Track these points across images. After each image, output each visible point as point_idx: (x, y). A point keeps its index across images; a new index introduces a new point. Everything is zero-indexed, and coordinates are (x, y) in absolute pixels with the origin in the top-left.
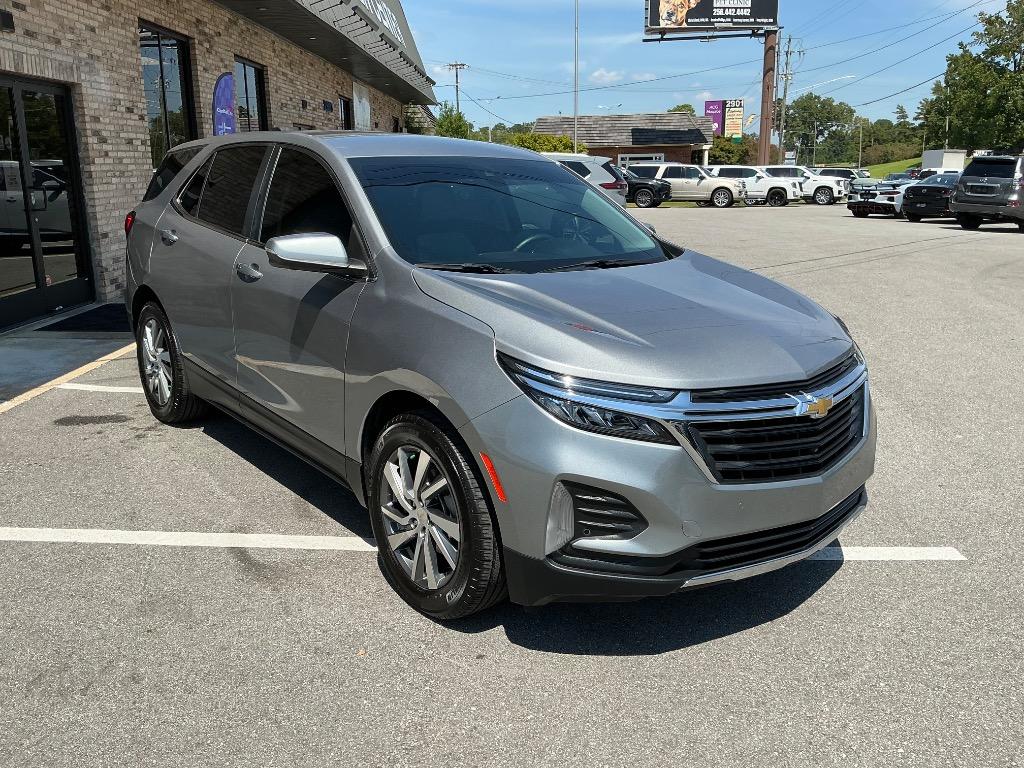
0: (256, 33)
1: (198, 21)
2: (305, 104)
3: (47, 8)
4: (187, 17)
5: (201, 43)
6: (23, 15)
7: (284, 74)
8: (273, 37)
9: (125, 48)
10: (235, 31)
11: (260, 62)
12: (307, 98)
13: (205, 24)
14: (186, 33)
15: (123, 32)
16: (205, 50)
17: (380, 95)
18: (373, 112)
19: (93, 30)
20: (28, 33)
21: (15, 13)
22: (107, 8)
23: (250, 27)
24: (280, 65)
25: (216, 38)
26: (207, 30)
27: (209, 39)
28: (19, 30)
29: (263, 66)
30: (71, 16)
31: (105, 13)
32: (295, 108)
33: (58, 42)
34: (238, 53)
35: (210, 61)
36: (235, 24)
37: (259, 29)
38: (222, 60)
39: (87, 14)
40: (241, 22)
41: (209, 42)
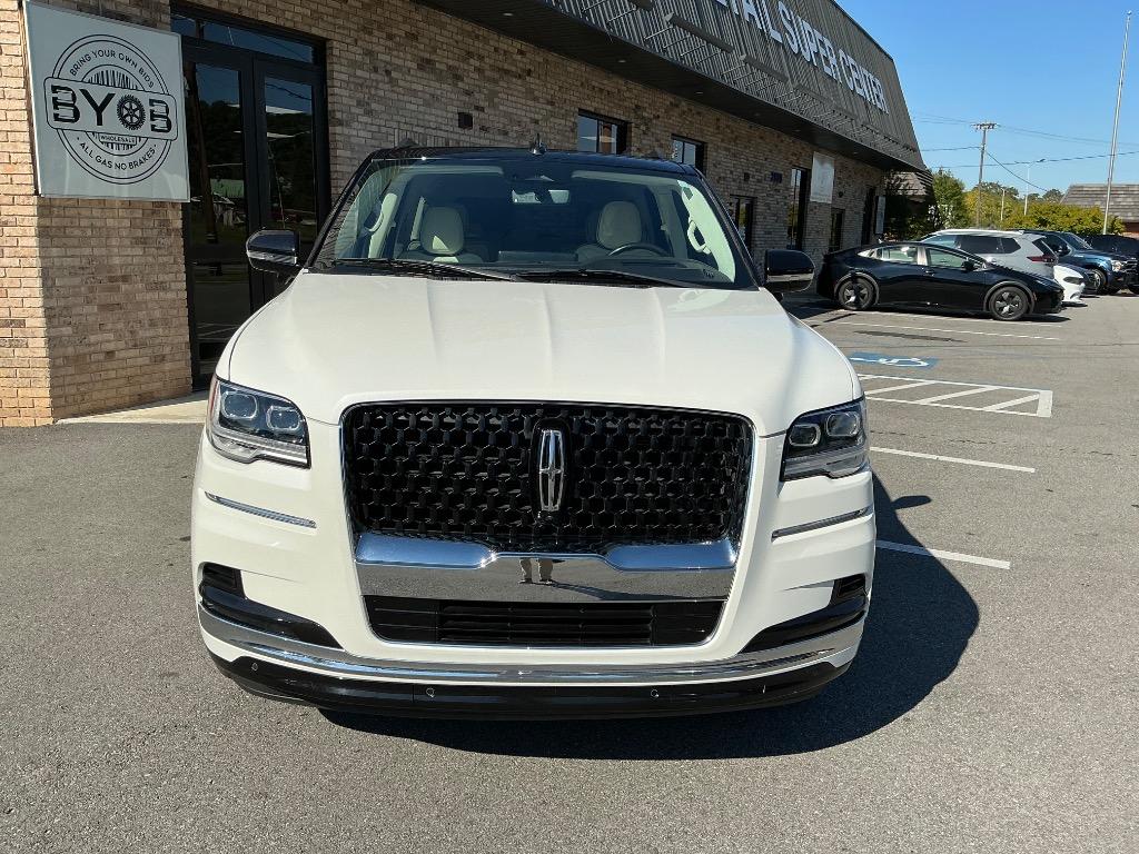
0: (699, 113)
1: (637, 106)
2: (747, 176)
3: (501, 108)
4: (626, 104)
5: (637, 127)
6: (482, 115)
7: (727, 149)
8: (718, 114)
9: (563, 135)
10: (676, 112)
11: (701, 139)
12: (751, 171)
13: (645, 109)
14: (623, 118)
15: (563, 122)
16: (641, 132)
17: (850, 164)
18: (837, 181)
19: (536, 122)
20: (483, 128)
21: (475, 114)
22: (552, 104)
23: (693, 107)
24: (723, 141)
25: (654, 121)
26: (645, 114)
27: (647, 122)
28: (476, 127)
29: (703, 143)
30: (519, 112)
31: (549, 107)
32: (734, 180)
33: (506, 133)
34: (675, 132)
35: (644, 142)
36: (677, 106)
37: (703, 109)
38: (657, 141)
39: (533, 109)
40: (684, 103)
41: (646, 124)
